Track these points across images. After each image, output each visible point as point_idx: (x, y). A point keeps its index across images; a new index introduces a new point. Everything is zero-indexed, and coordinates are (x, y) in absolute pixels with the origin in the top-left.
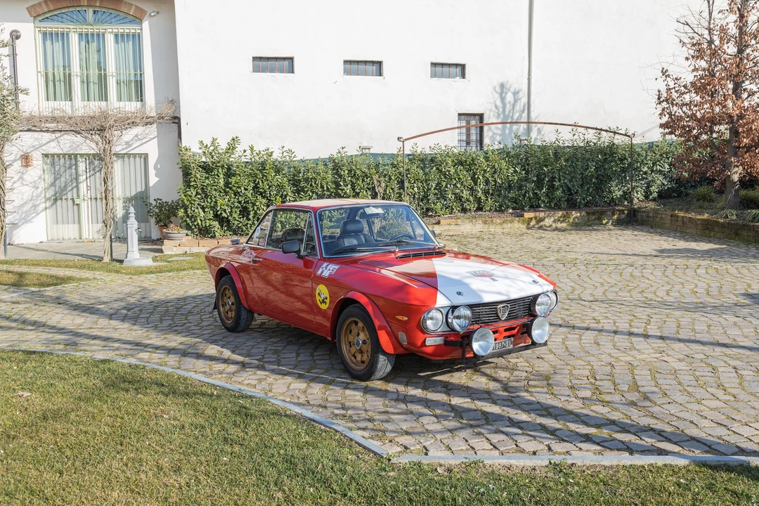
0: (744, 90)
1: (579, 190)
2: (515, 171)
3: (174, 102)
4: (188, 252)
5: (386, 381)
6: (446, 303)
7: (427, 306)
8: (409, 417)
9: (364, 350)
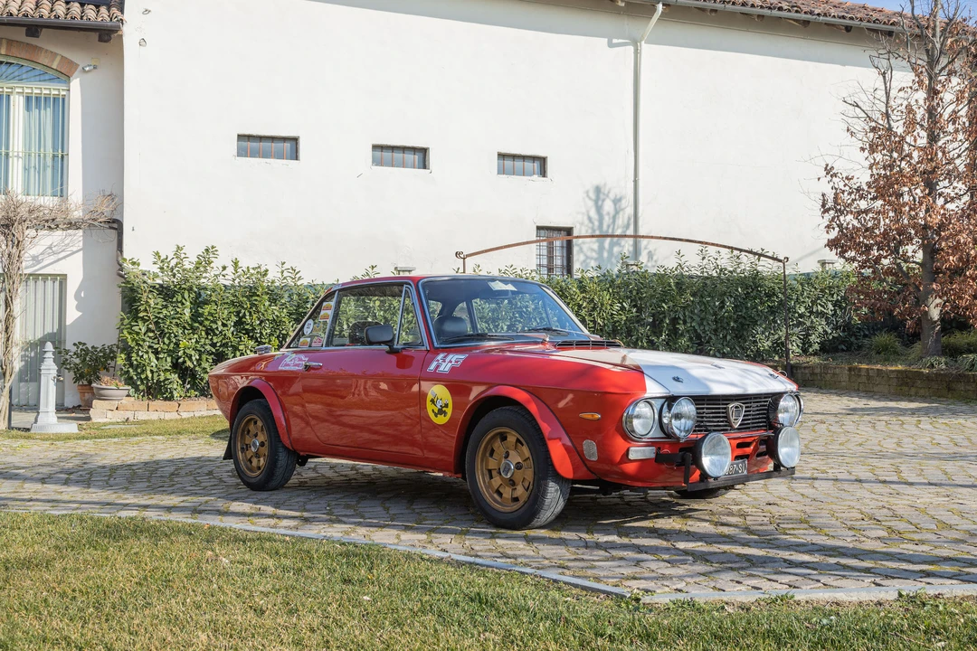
0: (940, 195)
2: (623, 308)
3: (116, 197)
4: (131, 419)
5: (553, 530)
6: (661, 391)
7: (633, 394)
8: (622, 563)
9: (518, 480)
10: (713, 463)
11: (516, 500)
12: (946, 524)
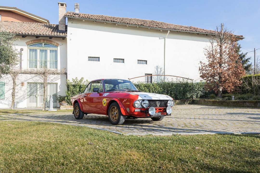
0: (222, 67)
1: (179, 95)
2: (161, 89)
3: (66, 69)
4: (68, 109)
5: (123, 125)
6: (141, 99)
7: (136, 99)
8: (129, 130)
9: (116, 116)
10: (151, 112)
11: (116, 119)
12: (197, 125)
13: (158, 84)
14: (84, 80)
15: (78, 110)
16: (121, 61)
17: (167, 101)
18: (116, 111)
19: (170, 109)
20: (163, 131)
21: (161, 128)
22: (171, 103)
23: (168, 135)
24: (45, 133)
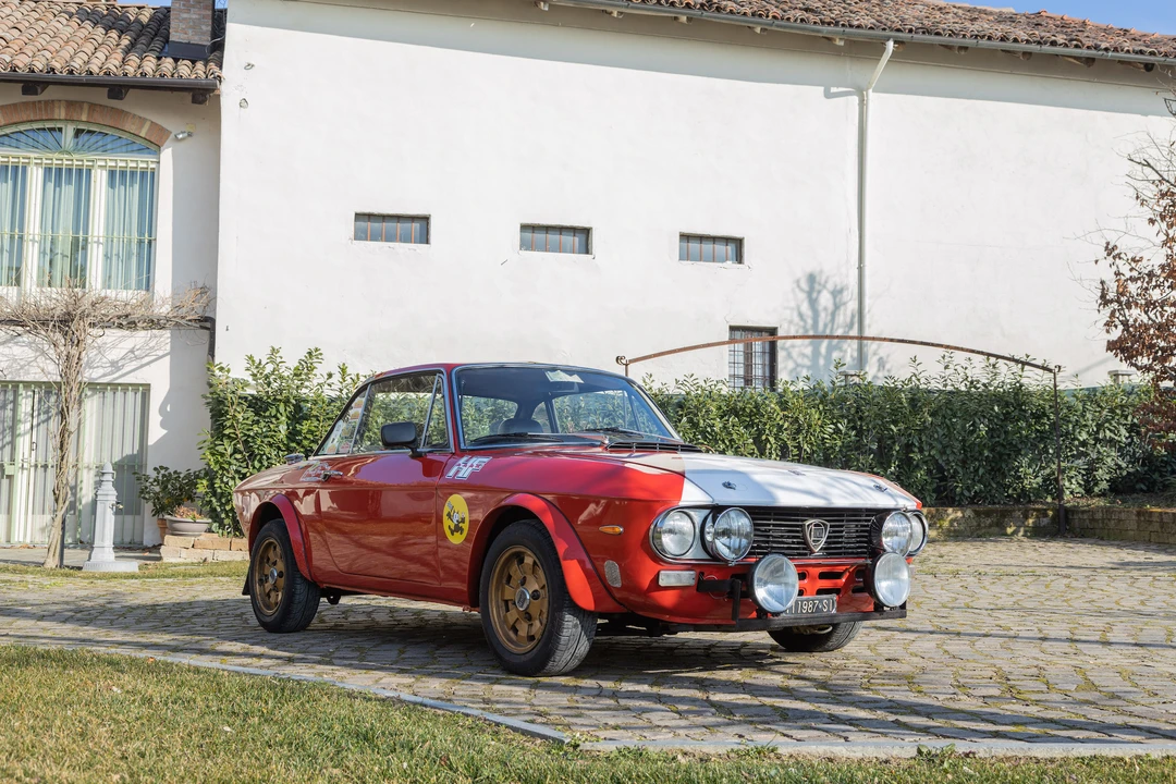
1: (960, 470)
2: (837, 431)
3: (207, 292)
4: (210, 560)
5: (577, 677)
6: (702, 499)
7: (665, 502)
8: (621, 713)
9: (534, 612)
10: (770, 593)
11: (531, 638)
12: (1094, 687)
13: (817, 397)
14: (321, 370)
15: (281, 566)
16: (568, 239)
17: (881, 514)
18: (530, 578)
19: (898, 569)
20: (851, 722)
21: (839, 703)
22: (904, 529)
23: (884, 757)
24: (58, 723)
